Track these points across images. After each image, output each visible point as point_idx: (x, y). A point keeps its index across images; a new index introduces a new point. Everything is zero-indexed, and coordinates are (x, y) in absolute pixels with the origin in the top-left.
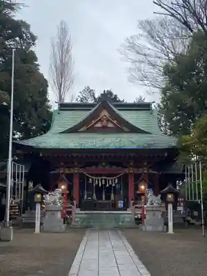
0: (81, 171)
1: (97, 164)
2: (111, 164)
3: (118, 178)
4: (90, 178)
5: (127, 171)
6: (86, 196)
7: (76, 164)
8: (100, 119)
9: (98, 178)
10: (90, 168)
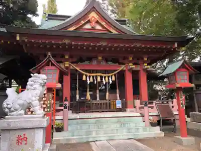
1: (90, 59)
3: (115, 75)
4: (83, 74)
6: (78, 96)
7: (67, 57)
8: (89, 20)
9: (93, 75)
10: (83, 63)
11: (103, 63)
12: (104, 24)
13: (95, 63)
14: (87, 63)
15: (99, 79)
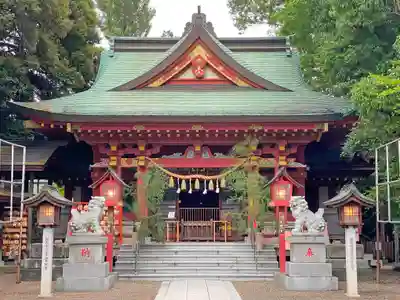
0: (153, 162)
7: (142, 149)
8: (191, 64)
9: (187, 177)
10: (171, 157)
11: (206, 155)
12: (220, 69)
13: (190, 155)
14: (177, 155)
15: (197, 185)
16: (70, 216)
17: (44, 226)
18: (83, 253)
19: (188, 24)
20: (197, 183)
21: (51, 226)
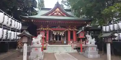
0: (50, 29)
2: (62, 27)
3: (64, 32)
5: (67, 30)
6: (51, 39)
7: (48, 26)
8: (56, 12)
9: (56, 32)
11: (60, 28)
12: (62, 13)
13: (57, 28)
14: (54, 28)
16: (32, 40)
17: (24, 43)
18: (36, 49)
19: (56, 4)
20: (58, 33)
21: (26, 43)
